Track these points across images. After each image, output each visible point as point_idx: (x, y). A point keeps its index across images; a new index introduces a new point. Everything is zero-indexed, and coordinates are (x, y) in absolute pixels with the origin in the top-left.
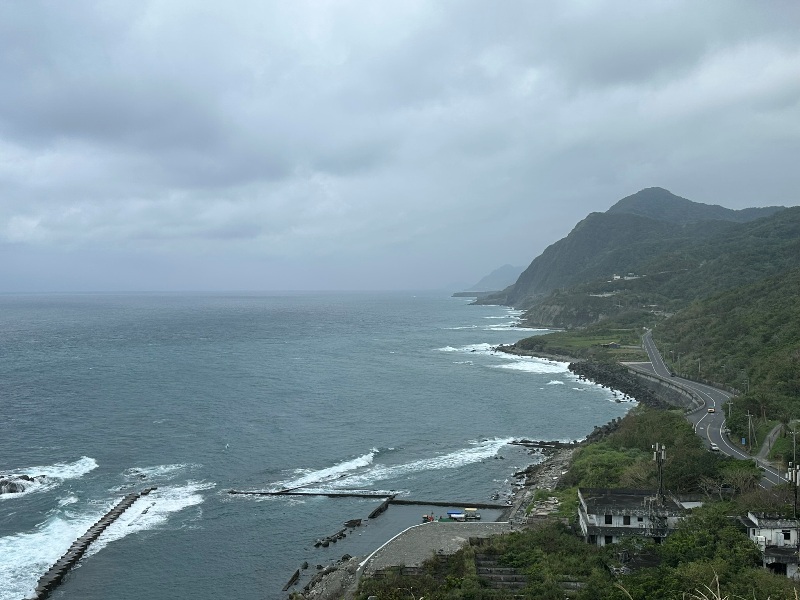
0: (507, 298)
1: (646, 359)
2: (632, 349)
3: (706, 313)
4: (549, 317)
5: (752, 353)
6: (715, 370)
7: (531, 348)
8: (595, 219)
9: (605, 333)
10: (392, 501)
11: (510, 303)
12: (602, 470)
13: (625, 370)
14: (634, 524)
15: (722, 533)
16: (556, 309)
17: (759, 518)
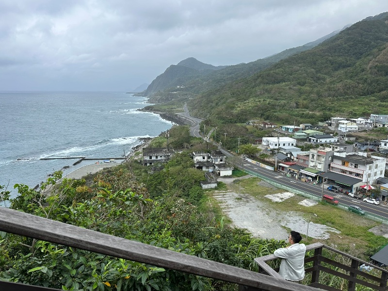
0: (144, 94)
1: (184, 112)
2: (180, 109)
3: (202, 97)
4: (156, 100)
5: (212, 108)
6: (201, 114)
7: (148, 110)
8: (172, 67)
9: (173, 104)
10: (84, 159)
11: (145, 96)
12: (158, 144)
13: (176, 115)
14: (159, 158)
15: (184, 158)
16: (159, 97)
17: (196, 153)
